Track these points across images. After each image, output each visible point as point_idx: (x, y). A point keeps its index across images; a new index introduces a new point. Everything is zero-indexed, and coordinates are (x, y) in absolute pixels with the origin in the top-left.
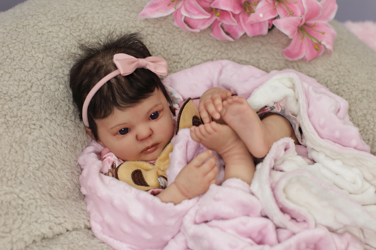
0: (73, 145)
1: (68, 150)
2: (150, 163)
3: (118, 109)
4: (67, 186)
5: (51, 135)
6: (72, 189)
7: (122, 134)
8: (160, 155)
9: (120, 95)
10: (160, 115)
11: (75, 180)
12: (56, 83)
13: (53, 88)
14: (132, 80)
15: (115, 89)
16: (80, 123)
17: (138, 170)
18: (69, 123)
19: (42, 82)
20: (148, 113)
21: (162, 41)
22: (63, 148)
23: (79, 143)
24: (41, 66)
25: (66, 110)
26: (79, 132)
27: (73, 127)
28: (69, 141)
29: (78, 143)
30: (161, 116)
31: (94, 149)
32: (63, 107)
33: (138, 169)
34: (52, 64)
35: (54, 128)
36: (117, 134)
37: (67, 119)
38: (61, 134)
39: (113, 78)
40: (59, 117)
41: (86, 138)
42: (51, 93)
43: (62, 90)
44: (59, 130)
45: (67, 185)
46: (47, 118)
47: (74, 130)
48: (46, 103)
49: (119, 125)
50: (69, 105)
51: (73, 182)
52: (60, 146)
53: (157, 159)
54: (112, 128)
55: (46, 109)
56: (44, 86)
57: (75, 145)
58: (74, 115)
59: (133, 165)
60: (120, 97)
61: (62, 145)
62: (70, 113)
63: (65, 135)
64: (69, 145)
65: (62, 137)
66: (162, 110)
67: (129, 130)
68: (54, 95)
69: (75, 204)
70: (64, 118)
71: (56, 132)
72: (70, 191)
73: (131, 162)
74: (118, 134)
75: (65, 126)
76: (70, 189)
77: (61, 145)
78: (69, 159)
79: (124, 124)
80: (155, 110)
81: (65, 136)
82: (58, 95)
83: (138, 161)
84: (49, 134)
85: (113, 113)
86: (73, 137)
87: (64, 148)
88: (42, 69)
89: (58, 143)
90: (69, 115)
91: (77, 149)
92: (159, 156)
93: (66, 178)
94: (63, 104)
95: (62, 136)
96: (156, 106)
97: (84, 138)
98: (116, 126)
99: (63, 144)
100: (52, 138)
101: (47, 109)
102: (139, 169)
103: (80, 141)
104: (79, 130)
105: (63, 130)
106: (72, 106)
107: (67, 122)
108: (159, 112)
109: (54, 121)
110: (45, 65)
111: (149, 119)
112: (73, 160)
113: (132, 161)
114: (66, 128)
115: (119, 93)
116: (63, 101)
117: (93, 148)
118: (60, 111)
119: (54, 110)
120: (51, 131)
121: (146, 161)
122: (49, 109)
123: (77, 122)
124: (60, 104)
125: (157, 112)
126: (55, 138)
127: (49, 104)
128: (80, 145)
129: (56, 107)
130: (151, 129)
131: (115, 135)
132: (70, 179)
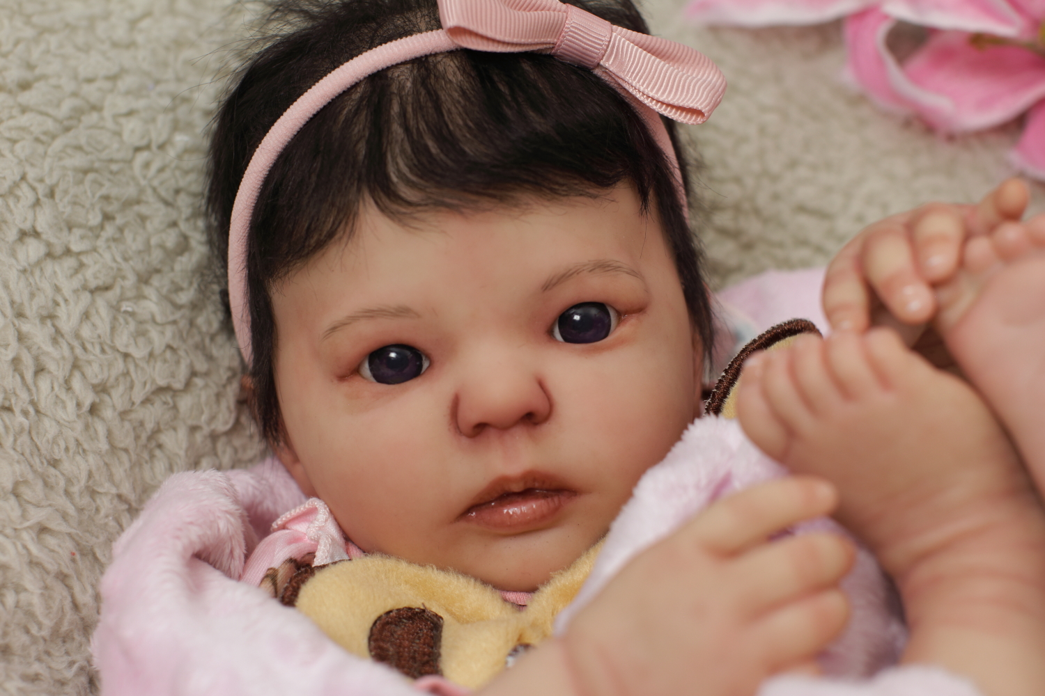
0: (142, 424)
1: (101, 429)
2: (505, 600)
3: (383, 209)
4: (23, 596)
5: (28, 312)
6: (48, 623)
7: (380, 379)
8: (568, 563)
9: (412, 142)
10: (619, 331)
11: (84, 590)
12: (161, 119)
13: (133, 131)
14: (503, 88)
15: (396, 108)
16: (221, 339)
17: (424, 611)
18: (151, 306)
19: (87, 89)
20: (549, 285)
21: (762, 130)
22: (71, 406)
23: (182, 433)
24: (121, 33)
25: (162, 246)
26: (194, 374)
27: (169, 331)
28: (121, 388)
29: (175, 429)
30: (622, 342)
31: (250, 489)
32: (149, 226)
33: (427, 605)
34: (178, 44)
35: (57, 289)
36: (355, 371)
37: (151, 285)
38: (86, 332)
39: (404, 63)
40: (107, 256)
41: (226, 423)
42: (115, 146)
43: (179, 157)
44: (77, 309)
45: (19, 589)
46: (39, 229)
47: (169, 347)
48: (64, 168)
49: (371, 314)
50: (189, 233)
51: (72, 596)
52: (56, 388)
53: (546, 580)
54: (334, 329)
55: (51, 194)
56: (96, 108)
57: (150, 426)
58: (195, 285)
59: (406, 582)
60: (409, 150)
61: (69, 389)
62: (177, 267)
63: (106, 348)
64: (114, 407)
65: (85, 349)
66: (639, 309)
67: (426, 364)
68: (130, 162)
69: (20, 690)
70: (134, 270)
71: (62, 312)
72: (34, 630)
73: (403, 566)
74: (363, 378)
75: (126, 312)
76: (30, 614)
77: (61, 380)
78: (90, 475)
79: (402, 312)
80: (595, 287)
81: (103, 351)
82: (147, 165)
83: (443, 568)
84: (12, 303)
85: (352, 232)
86: (153, 381)
87: (79, 405)
88: (115, 45)
89: (51, 366)
90: (171, 275)
91: (157, 452)
92: (564, 569)
93: (25, 547)
94: (157, 214)
95: (89, 346)
96: (603, 267)
97: (212, 418)
98: (353, 319)
99: (77, 383)
100: (26, 327)
101: (57, 196)
102: (434, 608)
103: (190, 422)
104: (201, 366)
105: (101, 318)
106: (201, 243)
107: (145, 297)
108: (620, 314)
109: (70, 262)
110: (140, 38)
111: (550, 332)
112: (114, 491)
113: (411, 562)
114: (127, 323)
115: (407, 130)
116: (167, 203)
117: (252, 482)
118: (128, 235)
119: (90, 217)
120: (32, 295)
121: (485, 582)
122: (66, 200)
123: (200, 320)
124: (143, 209)
125: (601, 306)
126: (39, 335)
127: (81, 182)
128: (184, 445)
129: (110, 209)
130: (541, 385)
131: (342, 378)
132: (52, 567)
